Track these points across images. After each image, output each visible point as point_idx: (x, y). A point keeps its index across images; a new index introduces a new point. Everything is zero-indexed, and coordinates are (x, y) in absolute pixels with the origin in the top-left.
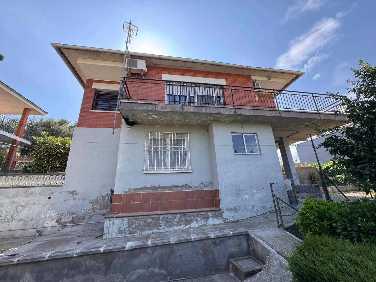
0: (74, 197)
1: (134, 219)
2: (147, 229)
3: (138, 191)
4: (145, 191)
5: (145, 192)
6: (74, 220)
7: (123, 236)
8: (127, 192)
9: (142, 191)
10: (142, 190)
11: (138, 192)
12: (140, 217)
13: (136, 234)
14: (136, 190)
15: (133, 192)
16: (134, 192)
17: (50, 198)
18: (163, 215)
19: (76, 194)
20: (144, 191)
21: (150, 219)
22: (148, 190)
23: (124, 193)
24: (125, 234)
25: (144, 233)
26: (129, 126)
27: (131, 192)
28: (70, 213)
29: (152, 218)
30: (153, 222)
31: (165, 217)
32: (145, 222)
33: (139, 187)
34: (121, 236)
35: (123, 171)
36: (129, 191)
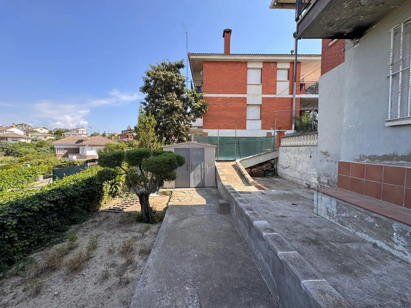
0: (327, 159)
1: (344, 205)
2: (365, 231)
3: (377, 161)
4: (392, 162)
5: (393, 164)
6: (330, 182)
7: (331, 221)
8: (358, 160)
9: (387, 163)
10: (387, 160)
11: (377, 163)
12: (354, 207)
13: (347, 228)
14: (373, 158)
15: (368, 162)
16: (370, 162)
17: (311, 156)
18: (401, 224)
19: (328, 155)
20: (390, 162)
21: (369, 217)
22: (399, 161)
23: (353, 162)
24: (334, 220)
25: (358, 233)
26: (358, 40)
27: (365, 162)
28: (326, 175)
29: (376, 218)
30: (376, 225)
31: (407, 232)
32: (362, 218)
33: (380, 154)
34: (329, 220)
35: (350, 126)
36: (361, 159)
